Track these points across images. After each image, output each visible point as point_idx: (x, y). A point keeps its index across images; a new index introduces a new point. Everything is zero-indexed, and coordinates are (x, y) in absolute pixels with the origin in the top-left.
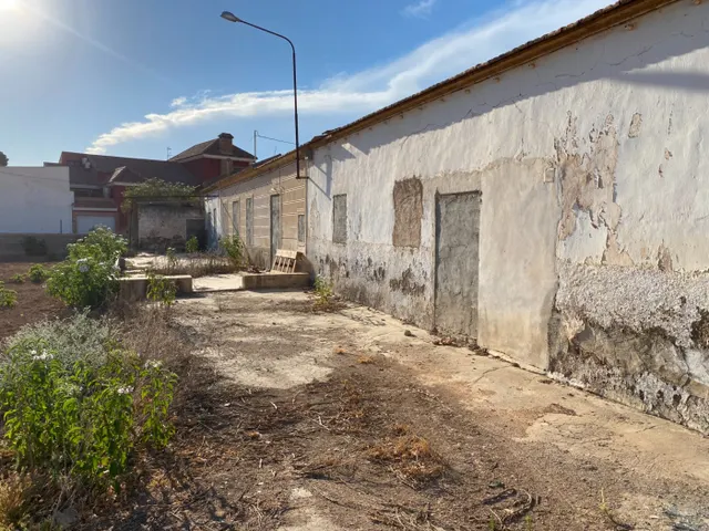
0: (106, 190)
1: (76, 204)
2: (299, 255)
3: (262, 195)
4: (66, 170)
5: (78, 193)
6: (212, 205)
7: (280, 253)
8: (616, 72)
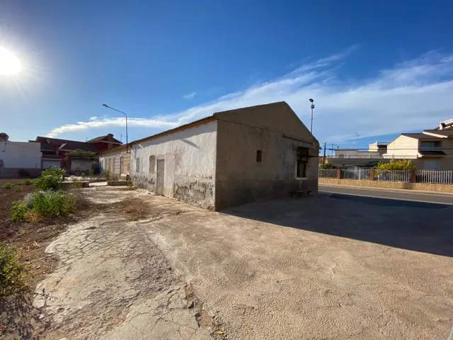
0: (57, 152)
1: (43, 157)
2: (128, 176)
3: (118, 157)
4: (39, 144)
5: (44, 153)
6: (102, 159)
7: (122, 175)
8: (181, 138)
